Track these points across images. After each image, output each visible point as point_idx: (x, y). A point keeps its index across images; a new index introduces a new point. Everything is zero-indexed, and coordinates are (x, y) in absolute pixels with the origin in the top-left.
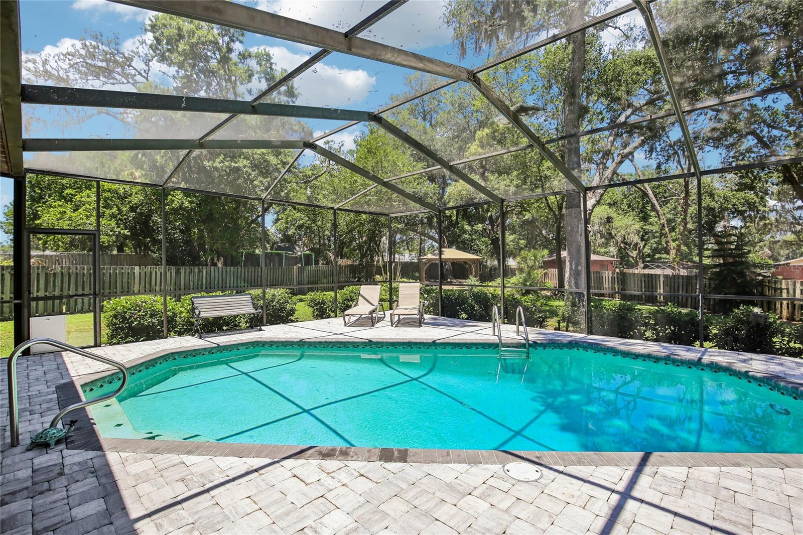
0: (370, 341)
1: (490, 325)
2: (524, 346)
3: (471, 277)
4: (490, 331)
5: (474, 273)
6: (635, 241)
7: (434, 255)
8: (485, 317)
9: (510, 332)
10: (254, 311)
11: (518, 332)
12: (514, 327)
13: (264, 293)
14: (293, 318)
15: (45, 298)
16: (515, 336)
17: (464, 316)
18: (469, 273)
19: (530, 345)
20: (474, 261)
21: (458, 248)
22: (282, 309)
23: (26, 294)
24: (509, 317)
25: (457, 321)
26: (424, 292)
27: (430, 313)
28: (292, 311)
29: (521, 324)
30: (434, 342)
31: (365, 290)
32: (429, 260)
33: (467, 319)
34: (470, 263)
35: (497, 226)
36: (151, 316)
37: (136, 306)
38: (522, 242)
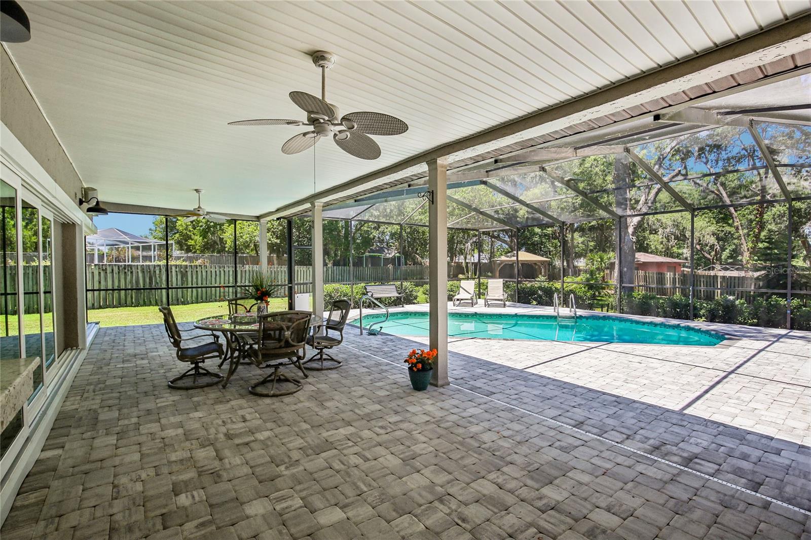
0: (476, 313)
1: (553, 308)
2: (573, 317)
3: (540, 276)
4: (553, 310)
5: (543, 273)
6: (711, 242)
7: (508, 257)
8: (550, 303)
9: (564, 311)
10: (398, 295)
11: (571, 311)
12: (569, 309)
13: (402, 284)
14: (415, 301)
15: (303, 284)
16: (569, 312)
17: (535, 303)
18: (538, 273)
19: (577, 317)
20: (542, 262)
21: (528, 250)
22: (411, 295)
23: (293, 282)
24: (565, 303)
25: (530, 306)
26: (506, 286)
27: (509, 301)
28: (416, 298)
29: (572, 307)
30: (516, 314)
31: (464, 283)
32: (502, 262)
33: (537, 304)
34: (539, 264)
35: (567, 229)
36: (344, 296)
37: (337, 290)
38: (592, 244)
